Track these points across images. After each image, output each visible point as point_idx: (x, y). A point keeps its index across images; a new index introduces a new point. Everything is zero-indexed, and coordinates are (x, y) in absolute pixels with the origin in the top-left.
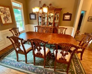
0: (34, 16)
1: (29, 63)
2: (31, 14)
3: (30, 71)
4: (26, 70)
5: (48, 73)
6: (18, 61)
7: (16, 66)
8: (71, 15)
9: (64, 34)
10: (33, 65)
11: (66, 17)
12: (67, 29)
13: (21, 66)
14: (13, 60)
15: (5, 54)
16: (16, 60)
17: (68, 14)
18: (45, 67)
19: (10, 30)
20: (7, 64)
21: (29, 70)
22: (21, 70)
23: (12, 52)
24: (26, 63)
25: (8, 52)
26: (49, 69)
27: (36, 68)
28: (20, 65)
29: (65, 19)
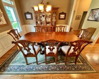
0: (30, 15)
1: (40, 63)
2: (26, 13)
3: (45, 71)
4: (40, 71)
5: (61, 68)
6: (27, 64)
7: (27, 70)
8: (65, 14)
9: (62, 31)
10: (45, 64)
11: (61, 16)
12: (65, 27)
13: (33, 68)
14: (21, 64)
15: (8, 60)
16: (25, 64)
17: (63, 13)
18: (56, 63)
19: (8, 33)
20: (16, 71)
21: (43, 70)
22: (35, 72)
23: (16, 57)
24: (38, 64)
25: (11, 58)
26: (61, 64)
27: (49, 66)
28: (31, 68)
29: (60, 18)
